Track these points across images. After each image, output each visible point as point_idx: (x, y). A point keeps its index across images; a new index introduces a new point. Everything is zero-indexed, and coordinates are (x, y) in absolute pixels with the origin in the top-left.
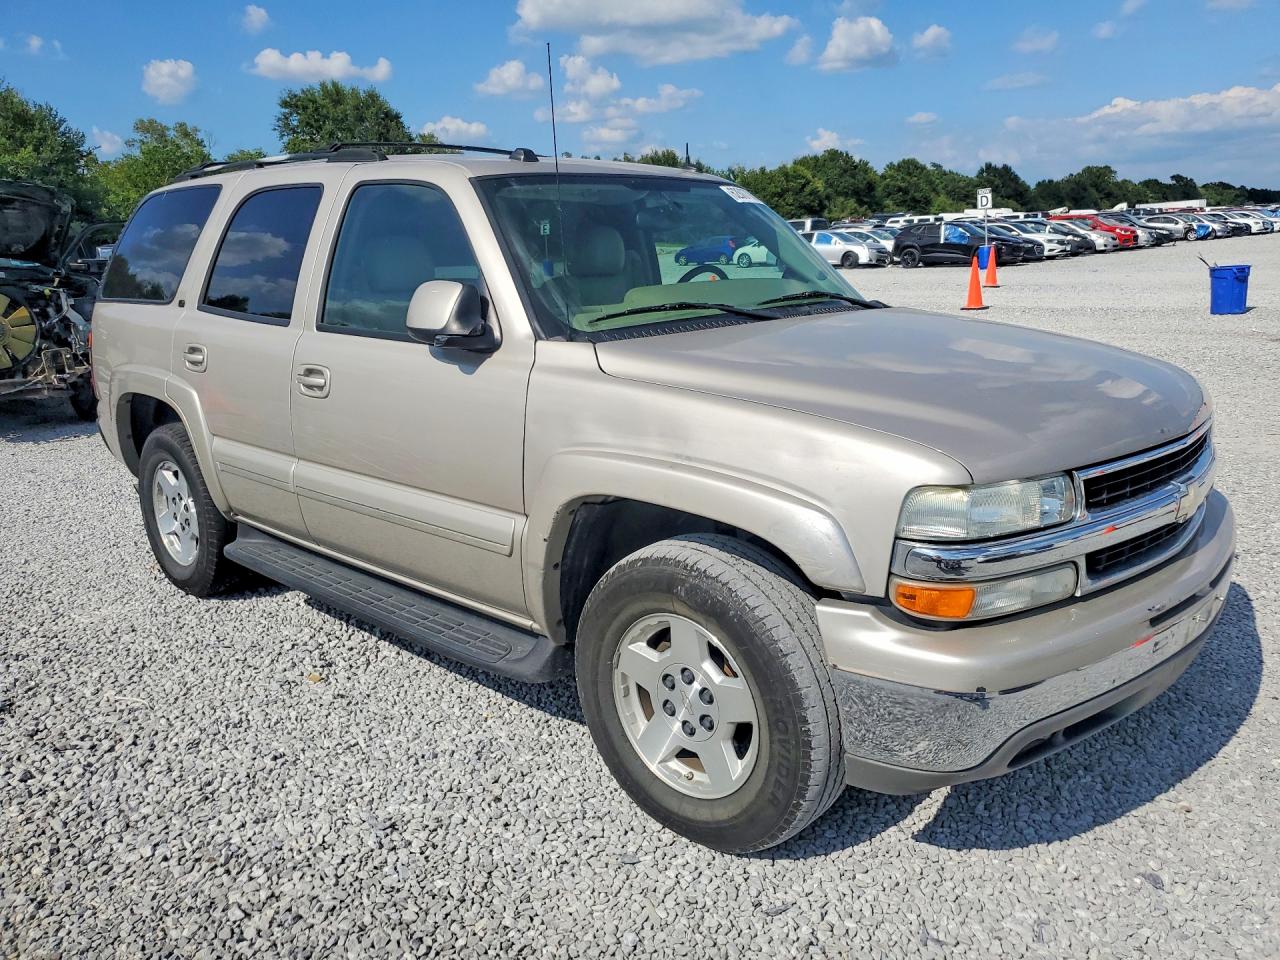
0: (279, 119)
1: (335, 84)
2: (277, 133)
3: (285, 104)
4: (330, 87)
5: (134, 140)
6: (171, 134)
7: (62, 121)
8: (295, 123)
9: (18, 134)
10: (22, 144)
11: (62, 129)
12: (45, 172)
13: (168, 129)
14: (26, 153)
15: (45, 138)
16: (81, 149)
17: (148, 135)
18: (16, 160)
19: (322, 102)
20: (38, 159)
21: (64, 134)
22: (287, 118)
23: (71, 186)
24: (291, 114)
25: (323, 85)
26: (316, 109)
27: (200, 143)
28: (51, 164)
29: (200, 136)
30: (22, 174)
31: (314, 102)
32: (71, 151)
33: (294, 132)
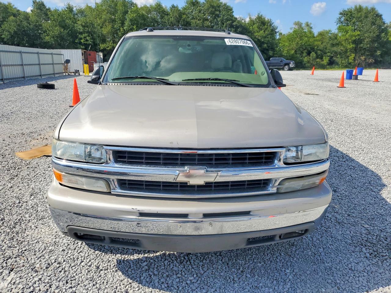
0: (338, 19)
1: (360, 6)
2: (336, 23)
3: (341, 14)
4: (358, 7)
5: (292, 28)
6: (303, 25)
7: (273, 23)
8: (343, 20)
9: (261, 27)
10: (261, 30)
11: (273, 25)
12: (265, 37)
13: (302, 24)
14: (262, 32)
15: (267, 28)
16: (276, 31)
17: (297, 26)
18: (259, 34)
19: (353, 12)
20: (264, 34)
21: (273, 27)
22: (340, 18)
23: (271, 41)
24: (342, 17)
25: (356, 7)
26: (351, 15)
27: (311, 28)
28: (267, 35)
29: (311, 26)
30: (260, 38)
31: (351, 12)
32: (273, 32)
33: (342, 23)
